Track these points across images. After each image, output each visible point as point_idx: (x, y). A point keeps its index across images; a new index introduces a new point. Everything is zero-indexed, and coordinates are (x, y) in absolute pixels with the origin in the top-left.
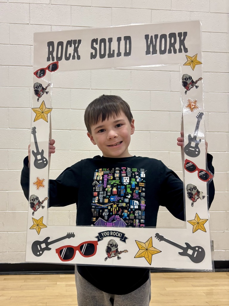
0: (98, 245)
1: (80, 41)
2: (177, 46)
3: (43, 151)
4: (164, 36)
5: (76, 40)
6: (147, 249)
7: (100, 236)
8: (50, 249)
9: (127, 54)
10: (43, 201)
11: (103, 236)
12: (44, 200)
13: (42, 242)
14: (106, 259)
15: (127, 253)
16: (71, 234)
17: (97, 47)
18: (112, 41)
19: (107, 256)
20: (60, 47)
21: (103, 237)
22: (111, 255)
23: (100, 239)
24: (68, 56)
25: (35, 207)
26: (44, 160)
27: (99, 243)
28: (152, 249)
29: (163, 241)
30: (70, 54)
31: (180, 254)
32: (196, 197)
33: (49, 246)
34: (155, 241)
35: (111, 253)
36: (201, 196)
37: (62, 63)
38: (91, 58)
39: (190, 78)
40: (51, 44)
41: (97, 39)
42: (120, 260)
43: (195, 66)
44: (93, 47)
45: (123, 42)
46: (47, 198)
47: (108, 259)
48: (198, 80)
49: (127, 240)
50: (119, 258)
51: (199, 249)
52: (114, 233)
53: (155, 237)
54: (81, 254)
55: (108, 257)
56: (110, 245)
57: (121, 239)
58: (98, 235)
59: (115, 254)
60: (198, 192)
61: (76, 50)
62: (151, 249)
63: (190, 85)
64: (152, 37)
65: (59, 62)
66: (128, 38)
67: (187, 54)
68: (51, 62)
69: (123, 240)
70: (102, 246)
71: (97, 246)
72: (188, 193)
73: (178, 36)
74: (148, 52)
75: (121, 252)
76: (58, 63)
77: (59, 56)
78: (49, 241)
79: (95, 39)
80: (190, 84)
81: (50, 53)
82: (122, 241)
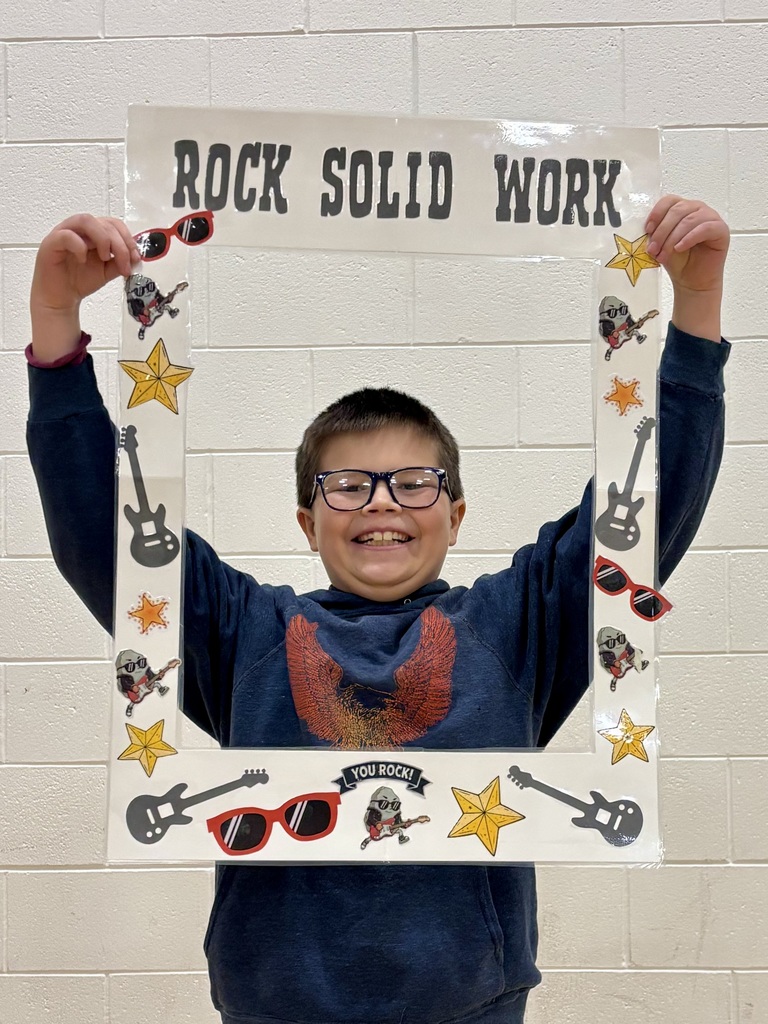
0: (340, 803)
1: (285, 151)
2: (590, 202)
3: (161, 508)
4: (551, 166)
5: (275, 146)
6: (484, 813)
7: (348, 780)
8: (188, 820)
9: (440, 212)
10: (163, 672)
11: (357, 777)
12: (168, 668)
13: (162, 800)
14: (365, 843)
15: (426, 825)
16: (255, 772)
17: (344, 175)
18: (391, 165)
19: (368, 835)
20: (219, 162)
21: (356, 780)
22: (379, 831)
23: (348, 786)
24: (245, 196)
25: (135, 689)
26: (168, 538)
27: (343, 797)
28: (500, 810)
29: (530, 788)
30: (252, 192)
31: (576, 821)
32: (625, 664)
33: (186, 812)
34: (509, 788)
35: (379, 826)
36: (637, 661)
37: (227, 219)
38: (324, 213)
39: (623, 309)
40: (186, 148)
41: (343, 149)
42: (406, 845)
43: (639, 272)
44: (329, 176)
45: (425, 170)
46: (175, 660)
47: (372, 844)
48: (647, 318)
49: (426, 789)
50: (402, 839)
51: (627, 808)
52: (391, 769)
53: (509, 776)
54: (290, 831)
55: (372, 838)
56: (377, 804)
57: (410, 786)
58: (341, 775)
59: (391, 829)
60: (630, 651)
61: (272, 178)
62: (495, 811)
63: (622, 333)
64: (515, 163)
65: (214, 213)
66: (441, 160)
67: (617, 230)
68: (188, 210)
69: (416, 787)
70: (352, 809)
71: (339, 806)
72: (600, 654)
73: (595, 171)
74: (502, 214)
75: (410, 822)
76: (212, 216)
77: (216, 192)
78: (185, 795)
79: (336, 149)
80: (622, 327)
81: (185, 179)
82: (415, 790)
